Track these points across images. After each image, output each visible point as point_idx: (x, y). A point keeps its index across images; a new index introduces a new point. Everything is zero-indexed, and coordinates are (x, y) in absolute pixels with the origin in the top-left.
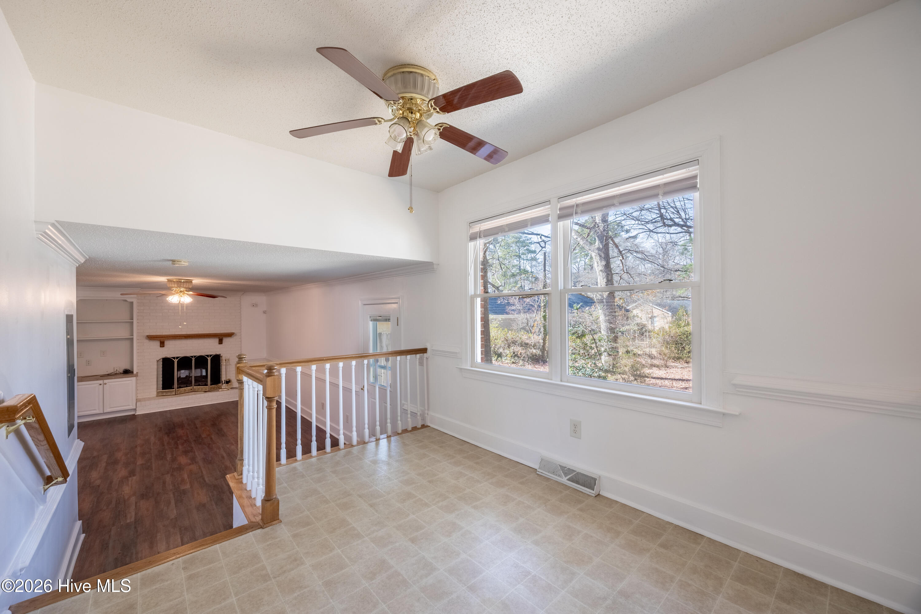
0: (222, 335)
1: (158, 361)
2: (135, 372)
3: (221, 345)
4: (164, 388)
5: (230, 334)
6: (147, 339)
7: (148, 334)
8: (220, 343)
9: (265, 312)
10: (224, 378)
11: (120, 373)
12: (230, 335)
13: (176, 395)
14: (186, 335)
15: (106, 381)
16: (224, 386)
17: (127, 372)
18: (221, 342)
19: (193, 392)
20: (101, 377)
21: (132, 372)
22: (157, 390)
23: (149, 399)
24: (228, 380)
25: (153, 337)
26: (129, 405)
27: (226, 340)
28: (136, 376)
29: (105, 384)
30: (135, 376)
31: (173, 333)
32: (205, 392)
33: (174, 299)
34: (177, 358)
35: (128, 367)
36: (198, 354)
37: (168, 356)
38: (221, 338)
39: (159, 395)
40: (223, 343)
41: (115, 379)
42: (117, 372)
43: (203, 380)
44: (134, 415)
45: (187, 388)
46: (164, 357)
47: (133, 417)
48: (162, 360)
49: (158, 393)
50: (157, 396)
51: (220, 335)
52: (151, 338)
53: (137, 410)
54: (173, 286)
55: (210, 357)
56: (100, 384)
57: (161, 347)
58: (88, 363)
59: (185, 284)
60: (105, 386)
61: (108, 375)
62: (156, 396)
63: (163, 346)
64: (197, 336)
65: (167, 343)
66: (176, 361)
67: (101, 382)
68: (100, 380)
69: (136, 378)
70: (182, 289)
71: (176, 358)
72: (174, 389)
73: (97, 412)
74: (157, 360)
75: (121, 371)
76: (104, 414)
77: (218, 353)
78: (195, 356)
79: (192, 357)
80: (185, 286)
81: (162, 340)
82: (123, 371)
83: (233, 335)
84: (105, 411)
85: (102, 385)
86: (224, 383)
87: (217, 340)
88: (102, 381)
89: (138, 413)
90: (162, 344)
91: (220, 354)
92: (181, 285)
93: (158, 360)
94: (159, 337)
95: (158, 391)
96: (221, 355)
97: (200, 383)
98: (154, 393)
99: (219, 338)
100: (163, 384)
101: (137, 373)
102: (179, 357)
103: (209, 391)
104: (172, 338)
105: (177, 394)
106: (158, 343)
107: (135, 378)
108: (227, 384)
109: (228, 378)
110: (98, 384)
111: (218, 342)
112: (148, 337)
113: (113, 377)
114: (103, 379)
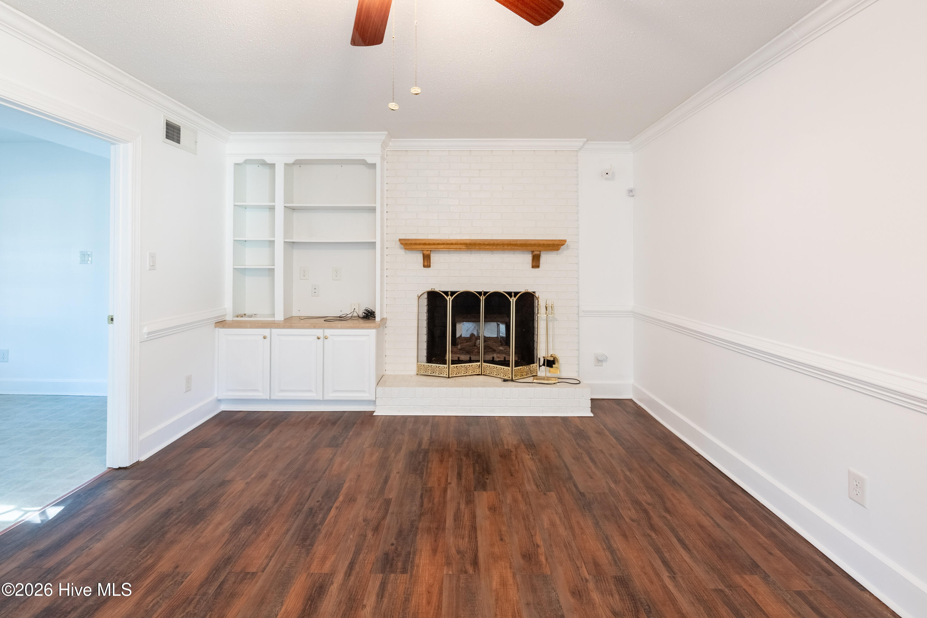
0: (540, 245)
2: (379, 319)
3: (537, 269)
4: (429, 360)
5: (556, 242)
6: (401, 248)
7: (402, 236)
8: (534, 264)
9: (631, 192)
10: (542, 352)
11: (359, 317)
12: (555, 246)
13: (449, 377)
14: (468, 242)
15: (329, 331)
16: (543, 371)
17: (367, 316)
18: (536, 262)
19: (481, 375)
21: (375, 317)
22: (418, 361)
23: (402, 380)
24: (552, 359)
25: (409, 242)
26: (364, 391)
27: (547, 259)
28: (380, 325)
29: (328, 337)
30: (374, 327)
31: (446, 237)
32: (505, 380)
34: (453, 293)
35: (372, 307)
36: (491, 289)
37: (437, 289)
38: (536, 252)
39: (421, 373)
40: (541, 265)
41: (342, 328)
42: (354, 314)
43: (501, 348)
44: (370, 414)
45: (470, 364)
46: (429, 289)
48: (426, 296)
49: (419, 368)
50: (417, 374)
51: (534, 245)
52: (407, 245)
53: (377, 404)
55: (515, 297)
57: (424, 266)
58: (315, 291)
60: (325, 341)
61: (341, 318)
62: (416, 374)
63: (429, 266)
64: (489, 245)
65: (435, 258)
66: (449, 299)
67: (319, 332)
68: (320, 328)
69: (379, 331)
71: (449, 293)
72: (445, 363)
73: (314, 396)
74: (418, 296)
75: (361, 314)
76: (325, 401)
77: (530, 290)
78: (485, 293)
79: (480, 293)
81: (426, 251)
82: (364, 313)
83: (562, 244)
84: (326, 398)
85: (320, 340)
86: (544, 365)
87: (528, 258)
88: (321, 330)
89: (380, 411)
90: (427, 262)
91: (534, 292)
93: (419, 296)
94: (420, 244)
95: (419, 363)
96: (537, 295)
97: (495, 356)
98: (413, 368)
99: (533, 252)
100: (428, 351)
102: (456, 292)
103: (512, 380)
104: (443, 247)
105: (452, 377)
106: (419, 259)
107: (374, 330)
108: (548, 368)
109: (551, 353)
110: (316, 337)
111: (531, 262)
112: (402, 244)
113: (340, 324)
114: (323, 328)
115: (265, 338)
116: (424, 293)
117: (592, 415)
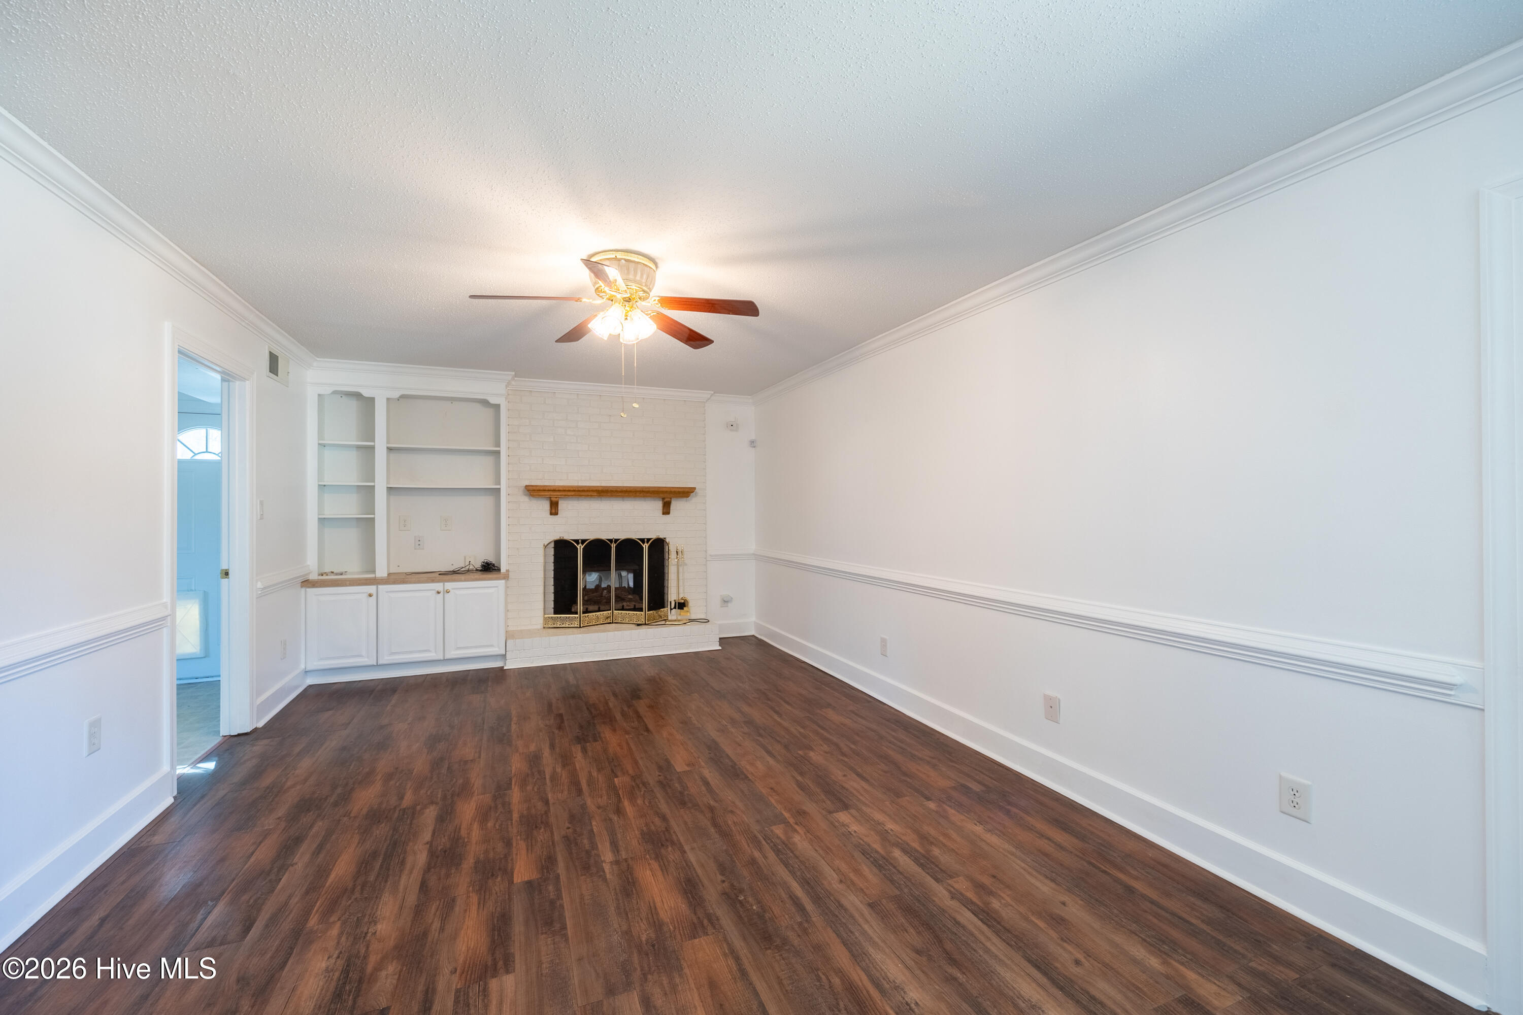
0: (671, 492)
1: (546, 547)
2: (503, 570)
3: (667, 516)
4: (557, 611)
5: (687, 490)
6: (525, 495)
7: (528, 483)
8: (665, 511)
9: (753, 443)
10: (672, 596)
11: (477, 570)
12: (685, 493)
13: (580, 627)
14: (600, 489)
15: (449, 585)
16: (673, 614)
17: (489, 568)
18: (666, 510)
19: (613, 623)
20: (440, 574)
21: (499, 570)
22: (545, 614)
23: (530, 634)
24: (683, 601)
25: (538, 488)
26: (492, 646)
27: (677, 505)
28: (506, 577)
29: (448, 591)
30: (504, 578)
31: (575, 484)
32: (638, 625)
34: (583, 541)
35: (491, 559)
36: (622, 536)
37: (567, 537)
38: (667, 499)
39: (549, 625)
40: (671, 512)
41: (465, 580)
42: (471, 567)
43: (630, 596)
44: (501, 669)
45: (602, 613)
46: (557, 538)
47: (499, 675)
48: (552, 545)
49: (546, 620)
50: (544, 628)
51: (666, 492)
52: (533, 491)
53: (507, 658)
55: (647, 543)
56: (439, 592)
57: (551, 514)
58: (419, 543)
60: (447, 595)
61: (454, 572)
62: (542, 627)
63: (556, 514)
64: (622, 491)
65: (563, 505)
66: (580, 548)
67: (439, 586)
68: (439, 581)
69: (506, 583)
71: (580, 541)
72: (576, 613)
73: (433, 656)
74: (544, 545)
75: (478, 565)
76: (446, 661)
77: (661, 537)
78: (616, 540)
79: (611, 541)
81: (554, 498)
82: (483, 566)
83: (691, 492)
84: (447, 657)
85: (441, 594)
86: (675, 608)
87: (659, 505)
88: (442, 584)
89: (511, 664)
90: (554, 509)
91: (665, 538)
93: (546, 544)
94: (549, 491)
95: (546, 616)
96: (667, 541)
97: (625, 604)
98: (540, 621)
99: (663, 499)
100: (556, 601)
101: (508, 571)
102: (587, 540)
103: (645, 624)
104: (573, 493)
105: (583, 627)
106: (545, 505)
107: (503, 581)
108: (679, 610)
109: (681, 596)
110: (434, 592)
111: (661, 508)
112: (528, 490)
113: (462, 577)
114: (444, 581)
115: (370, 595)
116: (552, 542)
117: (720, 648)
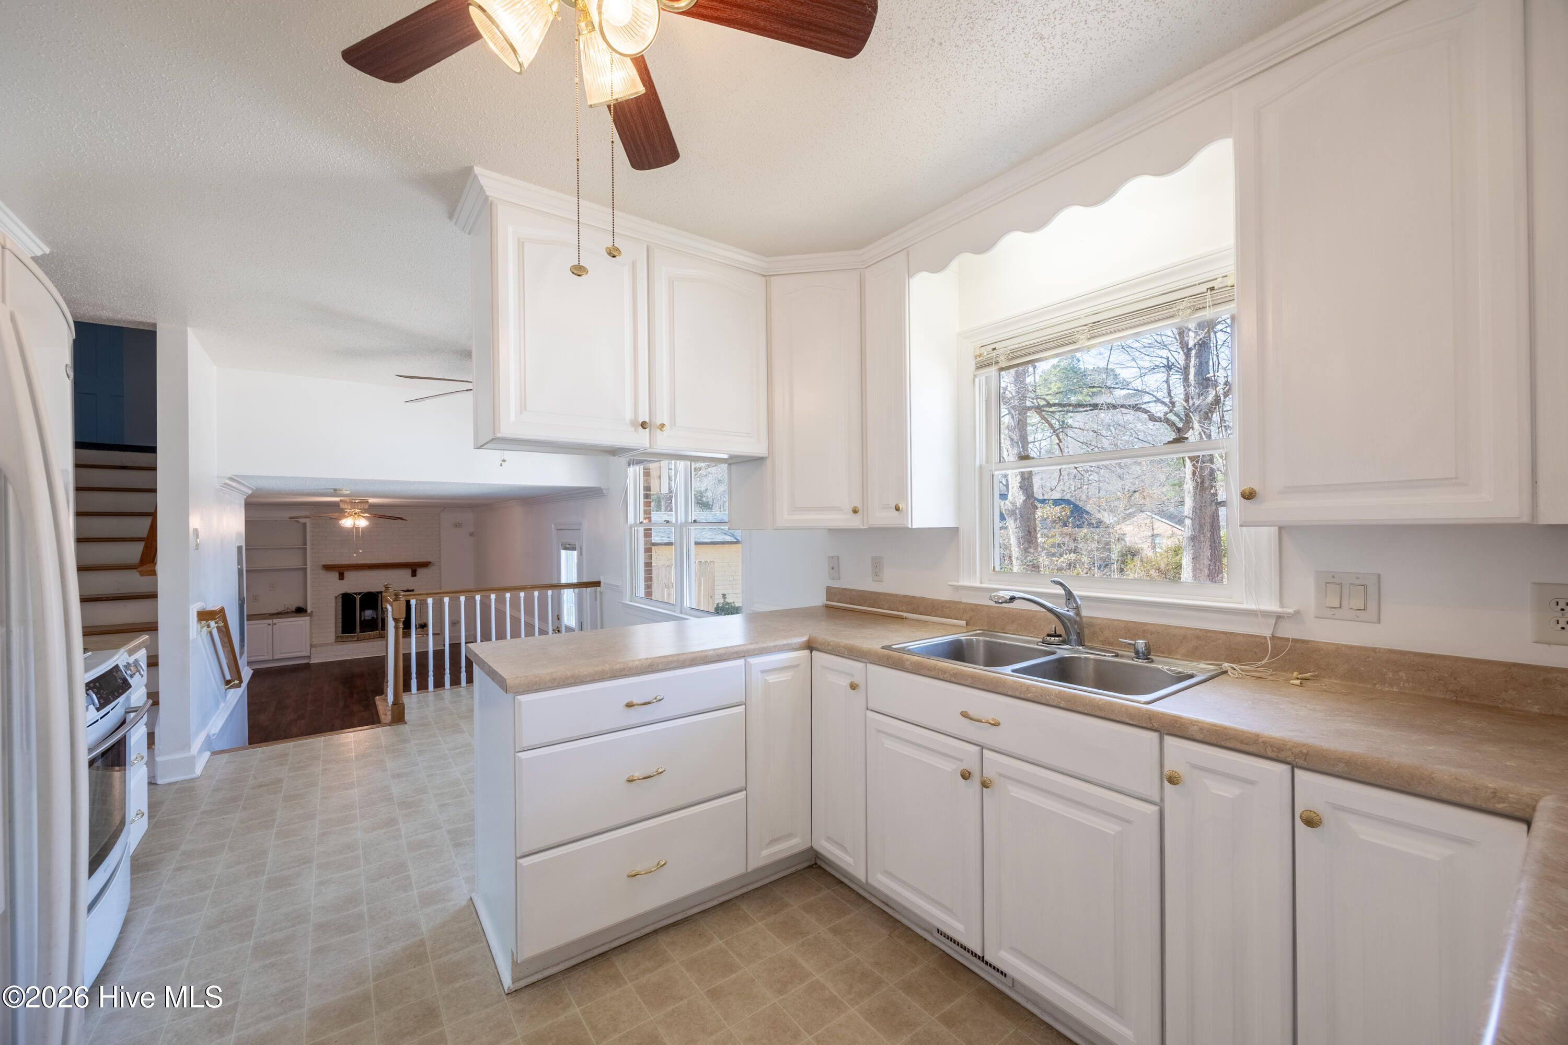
0: (415, 565)
1: (336, 597)
2: (309, 611)
3: (414, 577)
4: (343, 632)
5: (426, 563)
6: (323, 570)
7: (324, 563)
9: (472, 534)
11: (293, 612)
12: (426, 565)
13: (358, 640)
14: (370, 565)
15: (275, 621)
17: (300, 611)
18: (414, 574)
20: (270, 615)
21: (306, 611)
22: (336, 634)
23: (326, 645)
25: (331, 567)
26: (302, 651)
27: (421, 572)
28: (311, 615)
29: (275, 624)
30: (309, 616)
31: (355, 563)
33: (347, 523)
34: (360, 594)
35: (301, 605)
37: (349, 592)
38: (414, 568)
39: (338, 640)
40: (417, 575)
41: (285, 618)
42: (289, 610)
44: (308, 664)
45: (372, 632)
46: (343, 592)
47: (307, 666)
48: (341, 596)
49: (337, 637)
50: (336, 642)
51: (413, 565)
52: (328, 568)
53: (311, 657)
54: (346, 507)
56: (269, 625)
57: (340, 579)
58: (256, 598)
59: (360, 504)
60: (274, 626)
61: (278, 614)
62: (334, 641)
63: (343, 579)
65: (347, 574)
66: (358, 598)
67: (270, 621)
68: (269, 619)
69: (311, 618)
70: (357, 511)
71: (358, 594)
72: (356, 633)
73: (266, 658)
75: (293, 609)
76: (274, 660)
78: (382, 592)
79: (378, 592)
80: (359, 507)
81: (341, 571)
82: (296, 609)
83: (429, 564)
84: (275, 658)
85: (271, 626)
86: (419, 628)
87: (409, 572)
89: (314, 661)
90: (341, 577)
92: (355, 506)
93: (337, 595)
94: (338, 567)
98: (331, 637)
99: (412, 568)
100: (343, 627)
101: (312, 612)
102: (363, 593)
104: (353, 568)
105: (360, 640)
106: (336, 575)
107: (309, 618)
109: (422, 622)
110: (266, 625)
111: (411, 573)
112: (325, 568)
113: (283, 616)
114: (272, 619)
116: (339, 595)
